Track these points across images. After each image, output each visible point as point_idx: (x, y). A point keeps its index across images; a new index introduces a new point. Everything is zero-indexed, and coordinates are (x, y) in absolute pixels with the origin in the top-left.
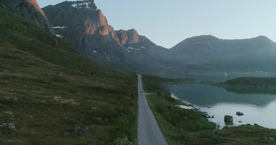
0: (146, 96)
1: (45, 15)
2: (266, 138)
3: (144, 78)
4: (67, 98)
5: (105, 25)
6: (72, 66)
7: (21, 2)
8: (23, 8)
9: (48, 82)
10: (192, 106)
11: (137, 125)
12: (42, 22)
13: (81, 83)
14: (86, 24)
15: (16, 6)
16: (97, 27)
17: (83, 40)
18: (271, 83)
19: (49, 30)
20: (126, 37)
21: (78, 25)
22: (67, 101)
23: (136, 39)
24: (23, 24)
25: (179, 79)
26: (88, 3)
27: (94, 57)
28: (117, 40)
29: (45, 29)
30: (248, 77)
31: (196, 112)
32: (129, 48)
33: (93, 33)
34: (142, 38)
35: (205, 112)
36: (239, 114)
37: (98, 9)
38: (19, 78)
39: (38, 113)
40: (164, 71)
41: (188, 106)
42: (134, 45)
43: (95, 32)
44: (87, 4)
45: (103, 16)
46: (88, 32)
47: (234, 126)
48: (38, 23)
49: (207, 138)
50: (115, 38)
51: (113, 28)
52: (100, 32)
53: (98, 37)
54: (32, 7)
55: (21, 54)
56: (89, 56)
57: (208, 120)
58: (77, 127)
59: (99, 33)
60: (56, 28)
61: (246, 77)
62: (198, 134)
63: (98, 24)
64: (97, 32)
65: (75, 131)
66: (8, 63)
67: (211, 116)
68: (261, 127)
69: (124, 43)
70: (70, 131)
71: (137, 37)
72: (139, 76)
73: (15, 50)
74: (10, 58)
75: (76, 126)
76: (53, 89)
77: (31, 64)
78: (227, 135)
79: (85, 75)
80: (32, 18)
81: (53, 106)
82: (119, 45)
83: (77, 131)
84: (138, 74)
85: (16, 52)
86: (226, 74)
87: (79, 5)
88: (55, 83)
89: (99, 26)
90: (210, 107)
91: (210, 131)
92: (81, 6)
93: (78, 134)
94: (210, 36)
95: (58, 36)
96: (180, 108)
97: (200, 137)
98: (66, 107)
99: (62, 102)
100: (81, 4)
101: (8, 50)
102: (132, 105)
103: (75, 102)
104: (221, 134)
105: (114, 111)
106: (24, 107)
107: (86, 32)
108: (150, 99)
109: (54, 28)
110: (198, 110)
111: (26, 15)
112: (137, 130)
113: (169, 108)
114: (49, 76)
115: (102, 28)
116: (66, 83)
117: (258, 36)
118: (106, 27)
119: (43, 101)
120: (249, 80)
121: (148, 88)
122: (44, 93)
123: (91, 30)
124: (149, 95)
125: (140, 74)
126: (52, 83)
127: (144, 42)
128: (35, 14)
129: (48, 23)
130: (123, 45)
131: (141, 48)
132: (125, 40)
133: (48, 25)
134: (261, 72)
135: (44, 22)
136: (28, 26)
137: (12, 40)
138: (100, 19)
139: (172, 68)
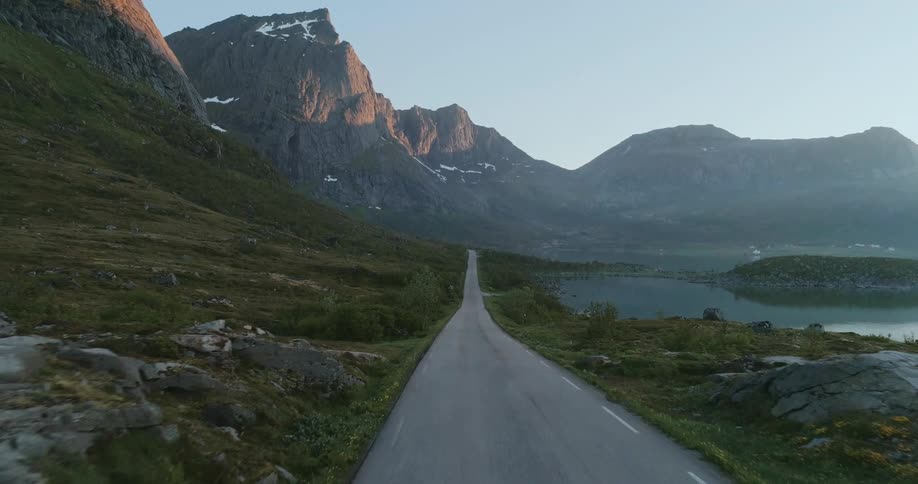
1: (179, 65)
3: (485, 259)
5: (363, 93)
7: (110, 25)
8: (115, 46)
9: (230, 254)
12: (171, 85)
14: (304, 91)
15: (98, 40)
16: (339, 100)
17: (294, 141)
18: (867, 275)
19: (194, 111)
20: (431, 130)
21: (277, 93)
22: (300, 283)
23: (466, 140)
24: (119, 94)
25: (595, 262)
26: (311, 21)
27: (329, 195)
28: (403, 140)
29: (183, 107)
30: (799, 257)
32: (442, 166)
33: (324, 117)
34: (485, 135)
37: (341, 40)
40: (555, 243)
42: (457, 158)
43: (330, 114)
44: (305, 24)
45: (359, 63)
46: (309, 114)
48: (161, 90)
50: (396, 133)
51: (388, 103)
52: (348, 115)
53: (341, 131)
54: (143, 40)
56: (314, 194)
59: (343, 118)
60: (208, 101)
61: (793, 257)
63: (340, 87)
64: (338, 116)
66: (101, 210)
69: (426, 151)
71: (469, 133)
72: (472, 255)
73: (110, 172)
74: (102, 194)
77: (161, 212)
80: (144, 74)
81: (275, 289)
82: (411, 158)
84: (470, 248)
85: (113, 179)
86: (756, 252)
87: (281, 27)
89: (344, 95)
92: (286, 31)
94: (710, 127)
99: (291, 284)
100: (288, 25)
101: (91, 173)
103: (317, 285)
107: (302, 116)
108: (493, 303)
111: (125, 64)
114: (224, 242)
115: (354, 103)
117: (869, 128)
118: (367, 98)
119: (251, 280)
120: (802, 264)
121: (492, 284)
123: (318, 109)
124: (494, 296)
125: (476, 249)
126: (239, 256)
127: (491, 144)
128: (153, 61)
129: (189, 87)
130: (422, 157)
131: (481, 168)
132: (430, 141)
133: (191, 94)
134: (873, 246)
135: (178, 88)
136: (135, 100)
137: (96, 144)
138: (349, 74)
139: (584, 234)
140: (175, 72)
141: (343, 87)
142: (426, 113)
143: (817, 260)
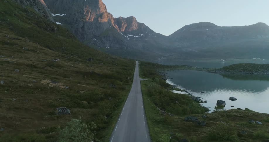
0: (141, 81)
1: (44, 2)
2: (254, 122)
3: (141, 64)
4: (56, 82)
5: (104, 13)
6: (70, 53)
9: (42, 67)
10: (186, 91)
11: (122, 108)
12: (40, 8)
13: (75, 68)
14: (86, 12)
16: (97, 15)
17: (83, 27)
19: (48, 17)
20: (125, 24)
21: (77, 12)
22: (55, 85)
23: (135, 27)
24: (22, 11)
25: (176, 65)
27: (94, 44)
28: (117, 27)
29: (44, 16)
30: (244, 64)
31: (188, 97)
32: (128, 35)
33: (92, 20)
34: (141, 25)
35: (198, 97)
36: (232, 99)
38: (12, 63)
39: (22, 97)
40: (162, 58)
41: (182, 91)
42: (133, 32)
43: (94, 19)
45: (102, 3)
46: (87, 19)
47: (224, 110)
48: (37, 10)
49: (191, 121)
50: (114, 25)
51: (112, 15)
53: (97, 24)
55: (20, 41)
56: (89, 44)
57: (200, 104)
58: (59, 110)
59: (98, 20)
60: (56, 15)
62: (183, 118)
64: (96, 19)
65: (56, 114)
66: (5, 49)
67: (204, 101)
68: (252, 111)
69: (123, 30)
70: (51, 114)
71: (136, 24)
72: (137, 62)
73: (13, 36)
74: (8, 44)
75: (57, 109)
76: (46, 73)
77: (29, 50)
78: (214, 119)
79: (82, 62)
80: (31, 5)
81: (40, 89)
82: (119, 33)
83: (58, 114)
84: (137, 60)
85: (14, 39)
86: (223, 61)
88: (49, 68)
89: (98, 13)
90: (204, 93)
91: (197, 114)
93: (58, 117)
94: (209, 23)
95: (58, 23)
96: (173, 93)
97: (184, 120)
98: (53, 90)
99: (50, 85)
101: (6, 37)
102: (123, 89)
103: (64, 85)
104: (208, 118)
105: (101, 95)
106: (9, 90)
107: (85, 20)
108: (143, 84)
109: (54, 15)
110: (192, 95)
111: (25, 1)
112: (120, 113)
113: (160, 93)
114: (44, 61)
115: (101, 16)
116: (60, 68)
117: (257, 23)
118: (105, 14)
119: (29, 85)
120: (245, 66)
121: (143, 74)
122: (35, 77)
123: (90, 17)
124: (144, 80)
125: (138, 61)
126: (45, 68)
127: (143, 28)
129: (47, 10)
130: (122, 32)
131: (140, 36)
132: (125, 27)
133: (47, 12)
134: (258, 59)
135: (43, 9)
136: (27, 13)
137: (11, 27)
138: (100, 6)
139: (171, 55)
140: (42, 4)
141: (98, 11)
142: (124, 19)
143: (250, 65)
